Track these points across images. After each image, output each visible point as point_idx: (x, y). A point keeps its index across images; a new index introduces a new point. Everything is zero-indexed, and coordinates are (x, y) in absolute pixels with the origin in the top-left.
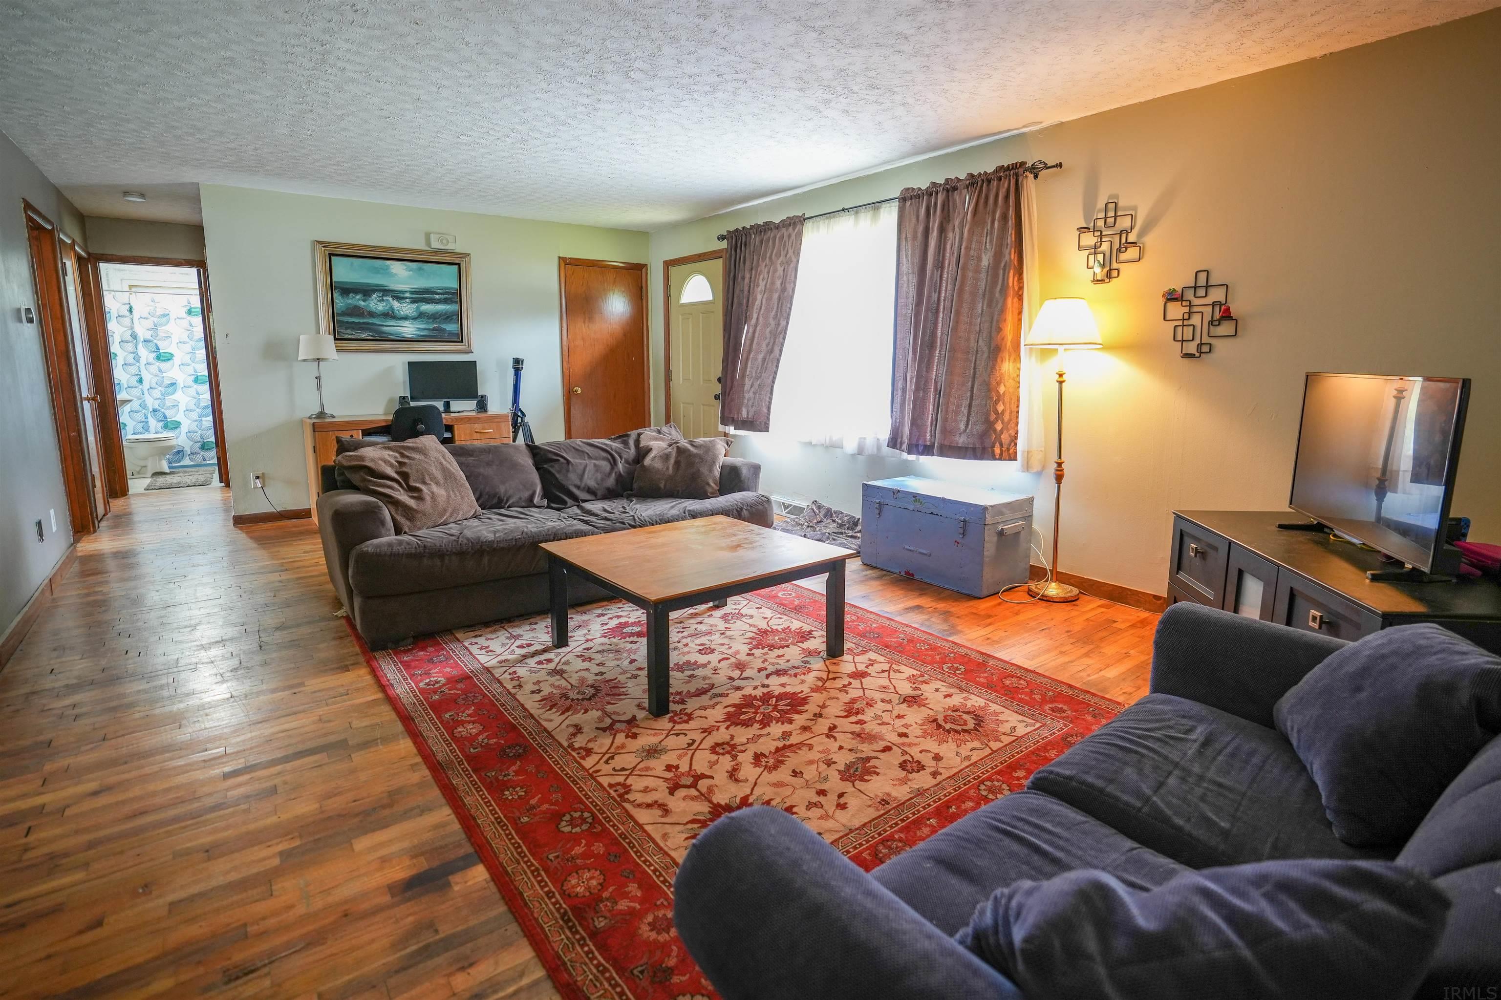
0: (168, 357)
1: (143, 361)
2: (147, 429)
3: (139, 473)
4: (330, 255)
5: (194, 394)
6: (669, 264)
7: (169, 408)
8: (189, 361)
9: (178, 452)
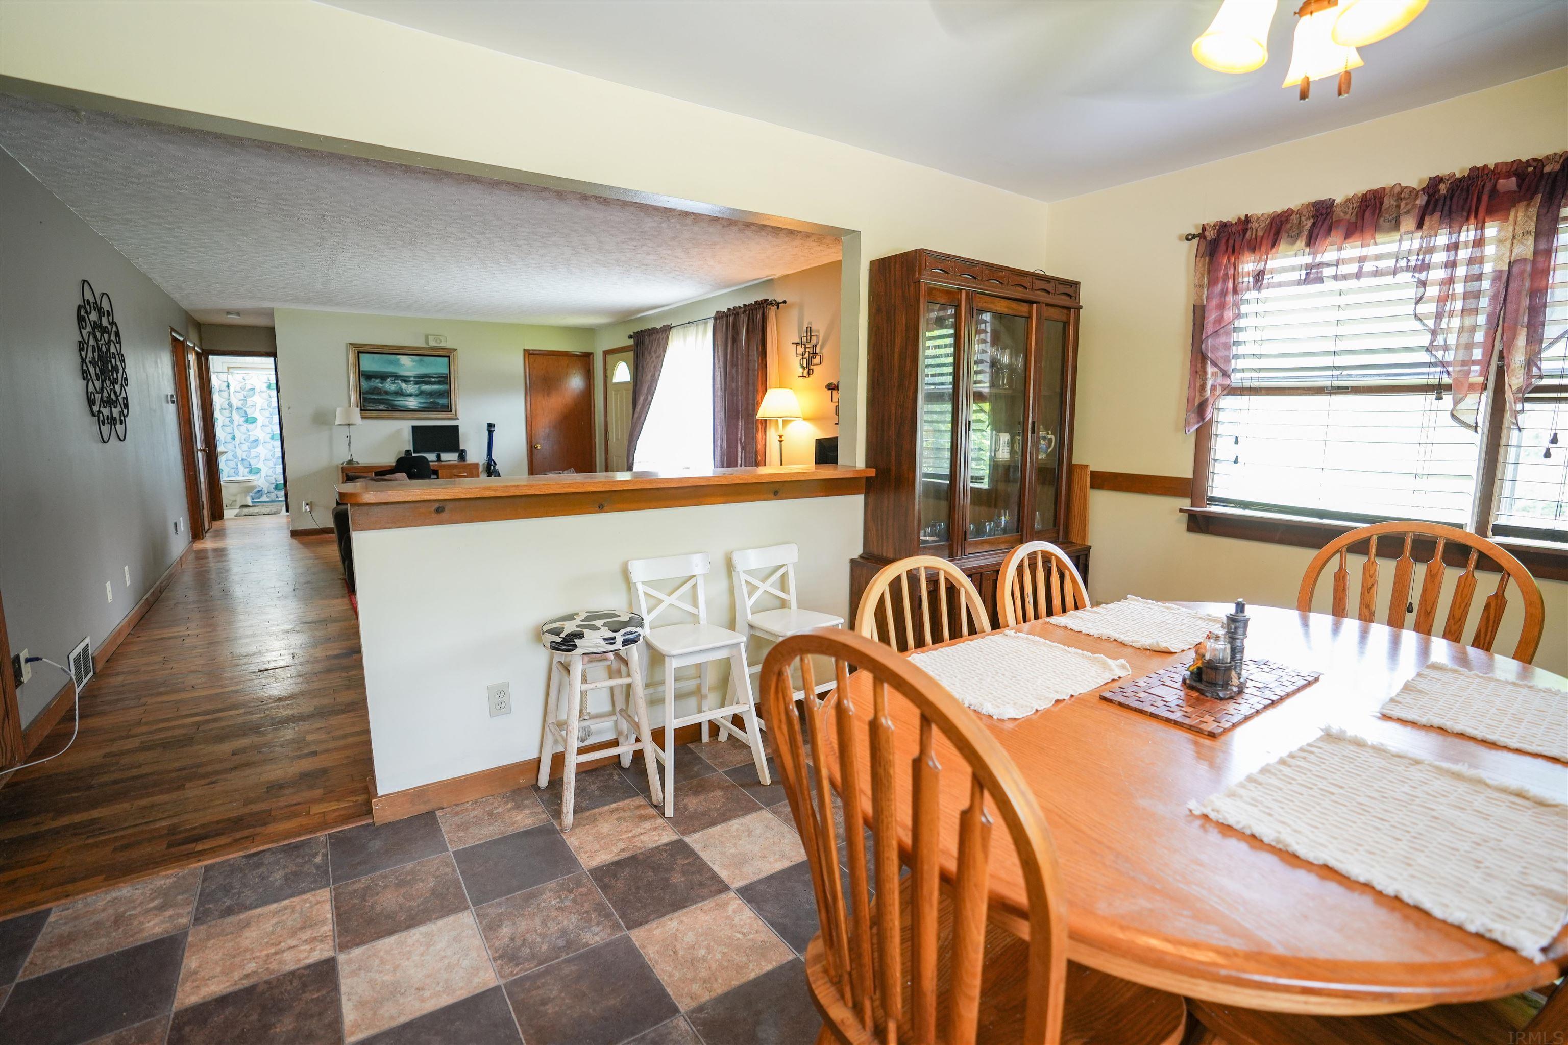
0: (253, 421)
1: (236, 423)
2: (237, 473)
3: (231, 505)
4: (359, 353)
5: (271, 447)
6: (606, 353)
7: (253, 458)
8: (268, 423)
9: (259, 491)
